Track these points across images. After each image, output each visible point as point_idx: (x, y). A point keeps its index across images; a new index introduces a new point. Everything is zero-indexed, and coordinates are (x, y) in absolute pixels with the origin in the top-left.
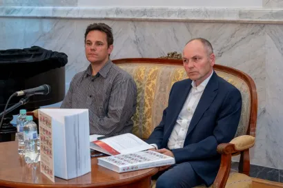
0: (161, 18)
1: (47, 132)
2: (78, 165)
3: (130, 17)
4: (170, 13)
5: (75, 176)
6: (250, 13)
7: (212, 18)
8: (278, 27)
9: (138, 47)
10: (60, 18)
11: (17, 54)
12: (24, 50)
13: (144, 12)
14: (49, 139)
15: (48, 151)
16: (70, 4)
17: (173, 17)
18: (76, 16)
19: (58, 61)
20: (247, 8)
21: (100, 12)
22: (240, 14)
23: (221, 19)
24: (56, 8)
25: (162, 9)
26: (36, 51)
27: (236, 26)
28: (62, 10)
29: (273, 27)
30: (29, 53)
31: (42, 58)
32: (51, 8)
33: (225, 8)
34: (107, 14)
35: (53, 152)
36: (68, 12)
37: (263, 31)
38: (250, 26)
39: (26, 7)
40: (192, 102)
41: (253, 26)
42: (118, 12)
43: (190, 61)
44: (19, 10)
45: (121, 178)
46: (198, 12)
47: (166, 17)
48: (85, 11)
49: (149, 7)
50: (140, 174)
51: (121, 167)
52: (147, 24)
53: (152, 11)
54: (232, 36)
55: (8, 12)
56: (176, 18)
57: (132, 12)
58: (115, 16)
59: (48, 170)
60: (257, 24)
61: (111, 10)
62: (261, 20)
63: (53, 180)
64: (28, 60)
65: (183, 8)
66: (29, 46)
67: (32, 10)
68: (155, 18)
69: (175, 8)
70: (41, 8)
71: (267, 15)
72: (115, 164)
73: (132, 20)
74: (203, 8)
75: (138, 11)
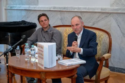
0: (71, 10)
1: (41, 51)
2: (52, 63)
3: (59, 10)
4: (74, 8)
5: (51, 67)
6: (105, 9)
7: (91, 11)
8: (116, 14)
9: (62, 21)
10: (31, 10)
11: (17, 23)
12: (19, 22)
13: (65, 8)
14: (42, 53)
15: (41, 58)
16: (36, 5)
17: (75, 10)
18: (38, 9)
20: (104, 7)
21: (47, 8)
22: (102, 9)
23: (94, 11)
24: (30, 6)
25: (71, 7)
26: (24, 22)
27: (100, 14)
28: (32, 7)
29: (114, 14)
30: (21, 23)
31: (26, 25)
32: (28, 6)
33: (96, 7)
34: (50, 9)
35: (44, 58)
36: (35, 8)
37: (110, 16)
38: (105, 14)
39: (18, 6)
41: (106, 14)
42: (54, 8)
43: (75, 26)
44: (15, 7)
45: (67, 68)
46: (85, 8)
47: (73, 10)
48: (41, 8)
49: (66, 6)
51: (67, 64)
52: (66, 13)
53: (67, 8)
54: (98, 18)
55: (11, 7)
56: (77, 10)
57: (60, 8)
58: (53, 10)
59: (41, 65)
60: (108, 13)
61: (51, 7)
62: (109, 12)
63: (44, 68)
64: (22, 25)
65: (80, 7)
67: (20, 7)
68: (68, 10)
69: (76, 7)
70: (24, 6)
71: (112, 10)
72: (65, 63)
73: (60, 11)
74: (87, 7)
75: (62, 8)
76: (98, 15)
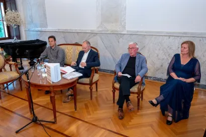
3: (62, 31)
5: (57, 81)
6: (93, 31)
9: (64, 39)
13: (66, 30)
15: (49, 75)
16: (46, 28)
17: (73, 31)
19: (45, 44)
22: (91, 31)
24: (42, 28)
25: (70, 29)
26: (38, 40)
30: (36, 41)
31: (40, 43)
32: (40, 28)
33: (87, 29)
39: (34, 28)
40: (85, 56)
42: (59, 30)
46: (80, 30)
50: (73, 80)
52: (67, 33)
55: (29, 29)
59: (50, 80)
60: (95, 33)
63: (52, 83)
64: (36, 43)
65: (76, 29)
66: (36, 39)
69: (74, 29)
71: (98, 31)
72: (68, 77)
76: (88, 34)
